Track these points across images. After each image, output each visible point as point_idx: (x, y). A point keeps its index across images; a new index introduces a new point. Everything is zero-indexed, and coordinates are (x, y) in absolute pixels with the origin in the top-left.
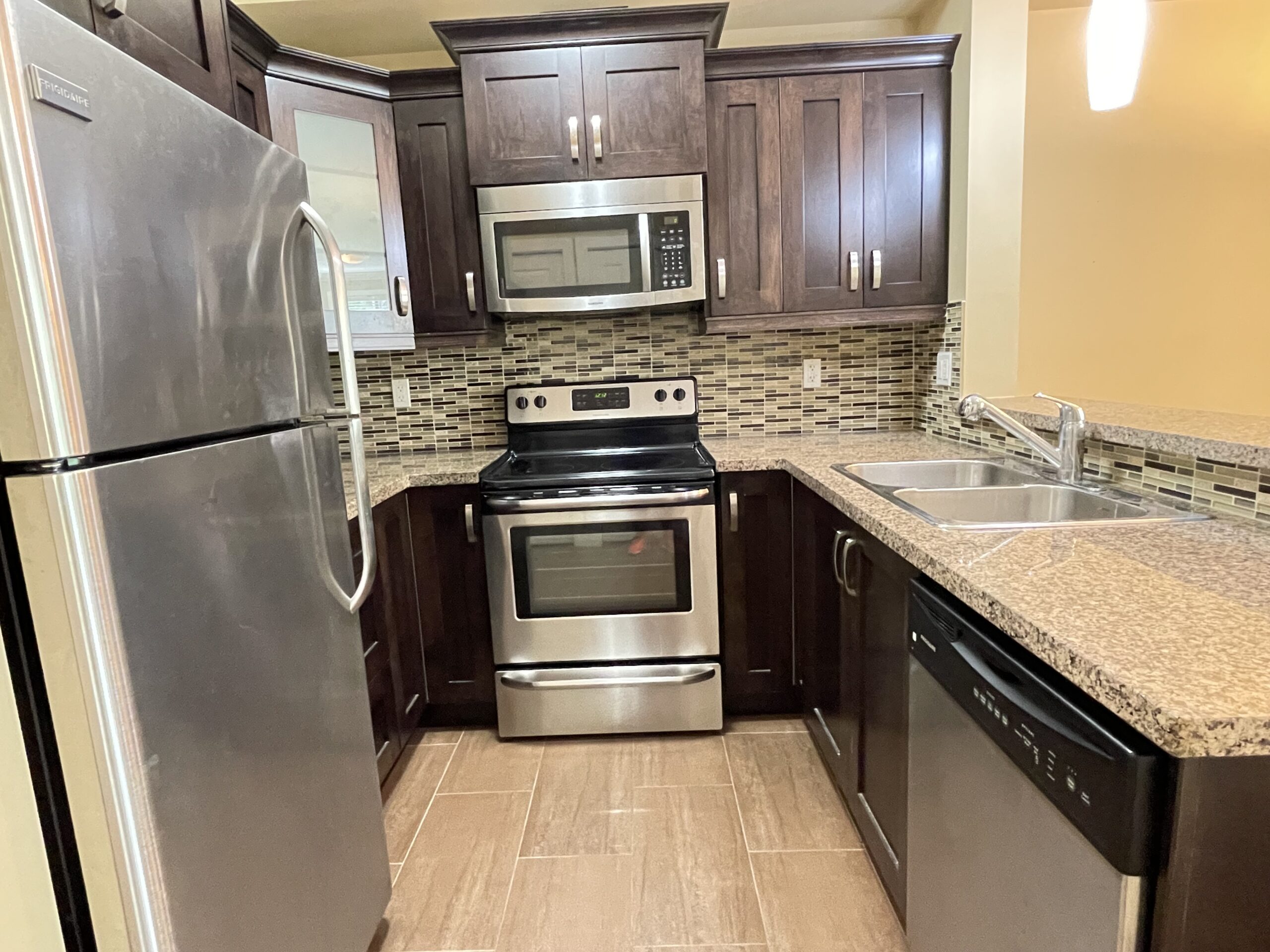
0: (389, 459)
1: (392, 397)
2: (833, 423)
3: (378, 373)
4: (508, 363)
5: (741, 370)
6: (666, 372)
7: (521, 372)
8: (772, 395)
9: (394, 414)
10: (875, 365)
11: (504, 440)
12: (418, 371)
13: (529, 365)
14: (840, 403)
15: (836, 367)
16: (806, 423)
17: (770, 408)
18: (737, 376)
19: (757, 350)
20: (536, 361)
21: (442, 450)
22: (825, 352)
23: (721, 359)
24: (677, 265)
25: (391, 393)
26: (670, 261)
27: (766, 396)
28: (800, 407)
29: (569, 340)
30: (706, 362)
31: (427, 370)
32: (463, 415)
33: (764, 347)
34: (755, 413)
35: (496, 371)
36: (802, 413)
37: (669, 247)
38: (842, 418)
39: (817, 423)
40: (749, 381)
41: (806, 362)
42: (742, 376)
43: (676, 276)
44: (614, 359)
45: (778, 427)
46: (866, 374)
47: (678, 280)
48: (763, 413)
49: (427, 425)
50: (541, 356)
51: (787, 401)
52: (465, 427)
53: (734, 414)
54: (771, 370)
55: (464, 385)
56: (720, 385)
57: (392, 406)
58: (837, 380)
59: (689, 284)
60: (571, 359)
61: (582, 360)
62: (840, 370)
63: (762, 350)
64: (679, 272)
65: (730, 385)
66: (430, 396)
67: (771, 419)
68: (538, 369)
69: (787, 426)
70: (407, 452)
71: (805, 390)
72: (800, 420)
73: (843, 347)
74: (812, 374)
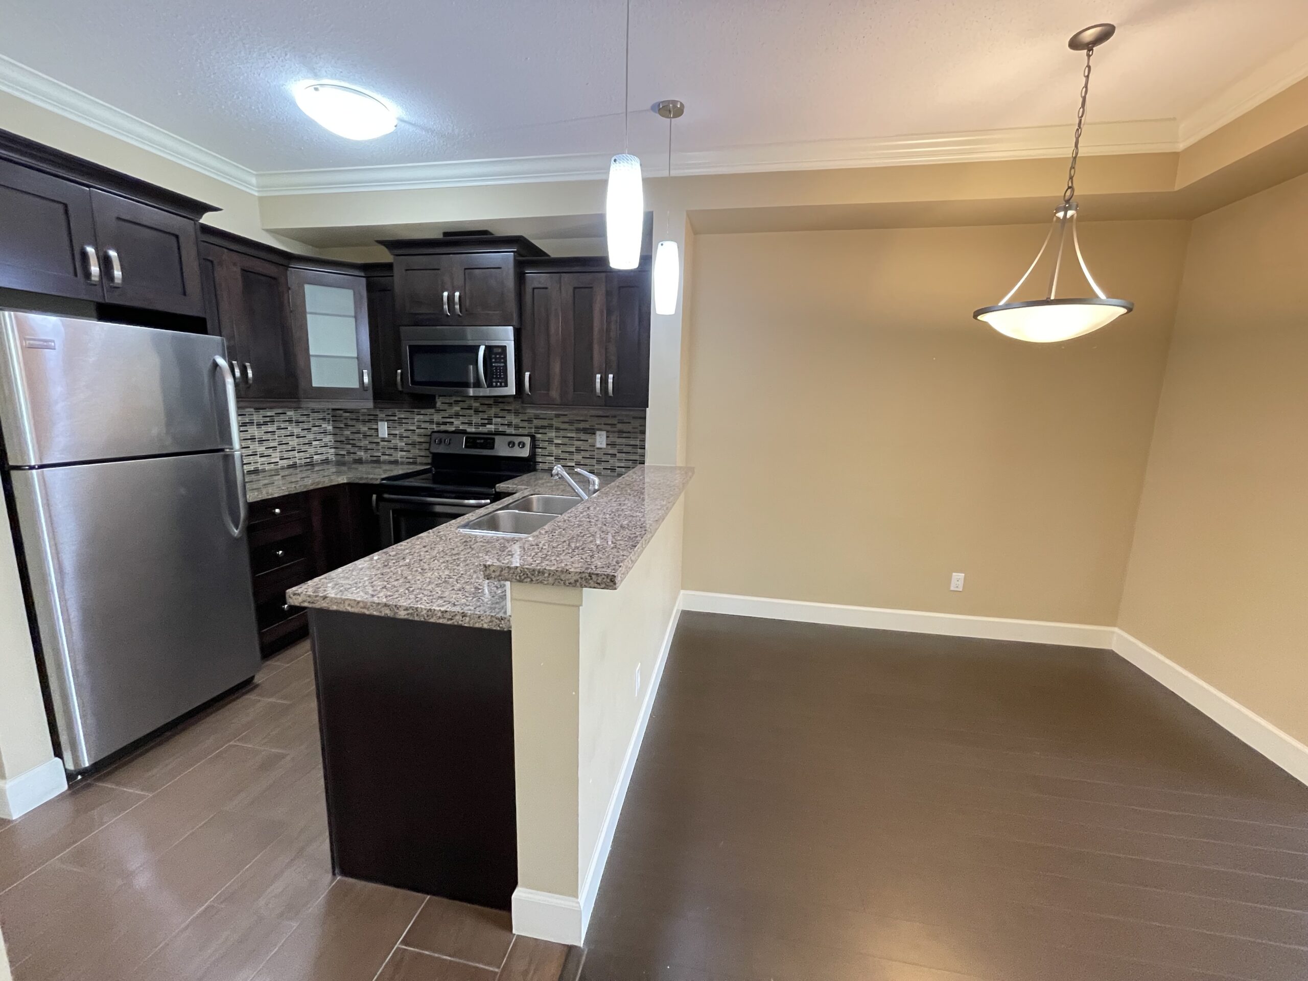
0: (375, 465)
1: (378, 431)
2: (612, 470)
3: (372, 417)
4: (437, 418)
5: (562, 433)
6: (521, 431)
7: (445, 423)
8: (579, 450)
9: (379, 440)
11: (429, 460)
12: (392, 418)
13: (448, 420)
14: (617, 458)
15: (615, 437)
16: (598, 468)
17: (577, 457)
18: (560, 437)
19: (571, 423)
20: (452, 418)
21: (402, 463)
22: (608, 428)
23: (550, 427)
24: (500, 375)
25: (377, 429)
27: (576, 450)
28: (594, 458)
29: (470, 408)
30: (543, 427)
31: (396, 418)
32: (413, 444)
33: (575, 422)
34: (569, 459)
35: (431, 422)
36: (595, 462)
37: (496, 365)
38: (618, 467)
39: (604, 469)
40: (566, 441)
41: (598, 433)
42: (563, 437)
43: (500, 380)
44: (493, 421)
46: (632, 443)
47: (500, 383)
48: (573, 460)
49: (396, 449)
50: (455, 415)
51: (587, 454)
52: (415, 452)
53: (558, 459)
54: (579, 435)
55: (414, 428)
56: (550, 441)
57: (378, 436)
58: (616, 445)
59: (506, 385)
60: (469, 418)
61: (476, 419)
62: (616, 439)
63: (574, 423)
64: (501, 378)
65: (556, 441)
66: (397, 432)
67: (578, 464)
68: (453, 422)
70: (385, 462)
71: (598, 448)
72: (594, 466)
73: (620, 426)
74: (601, 440)
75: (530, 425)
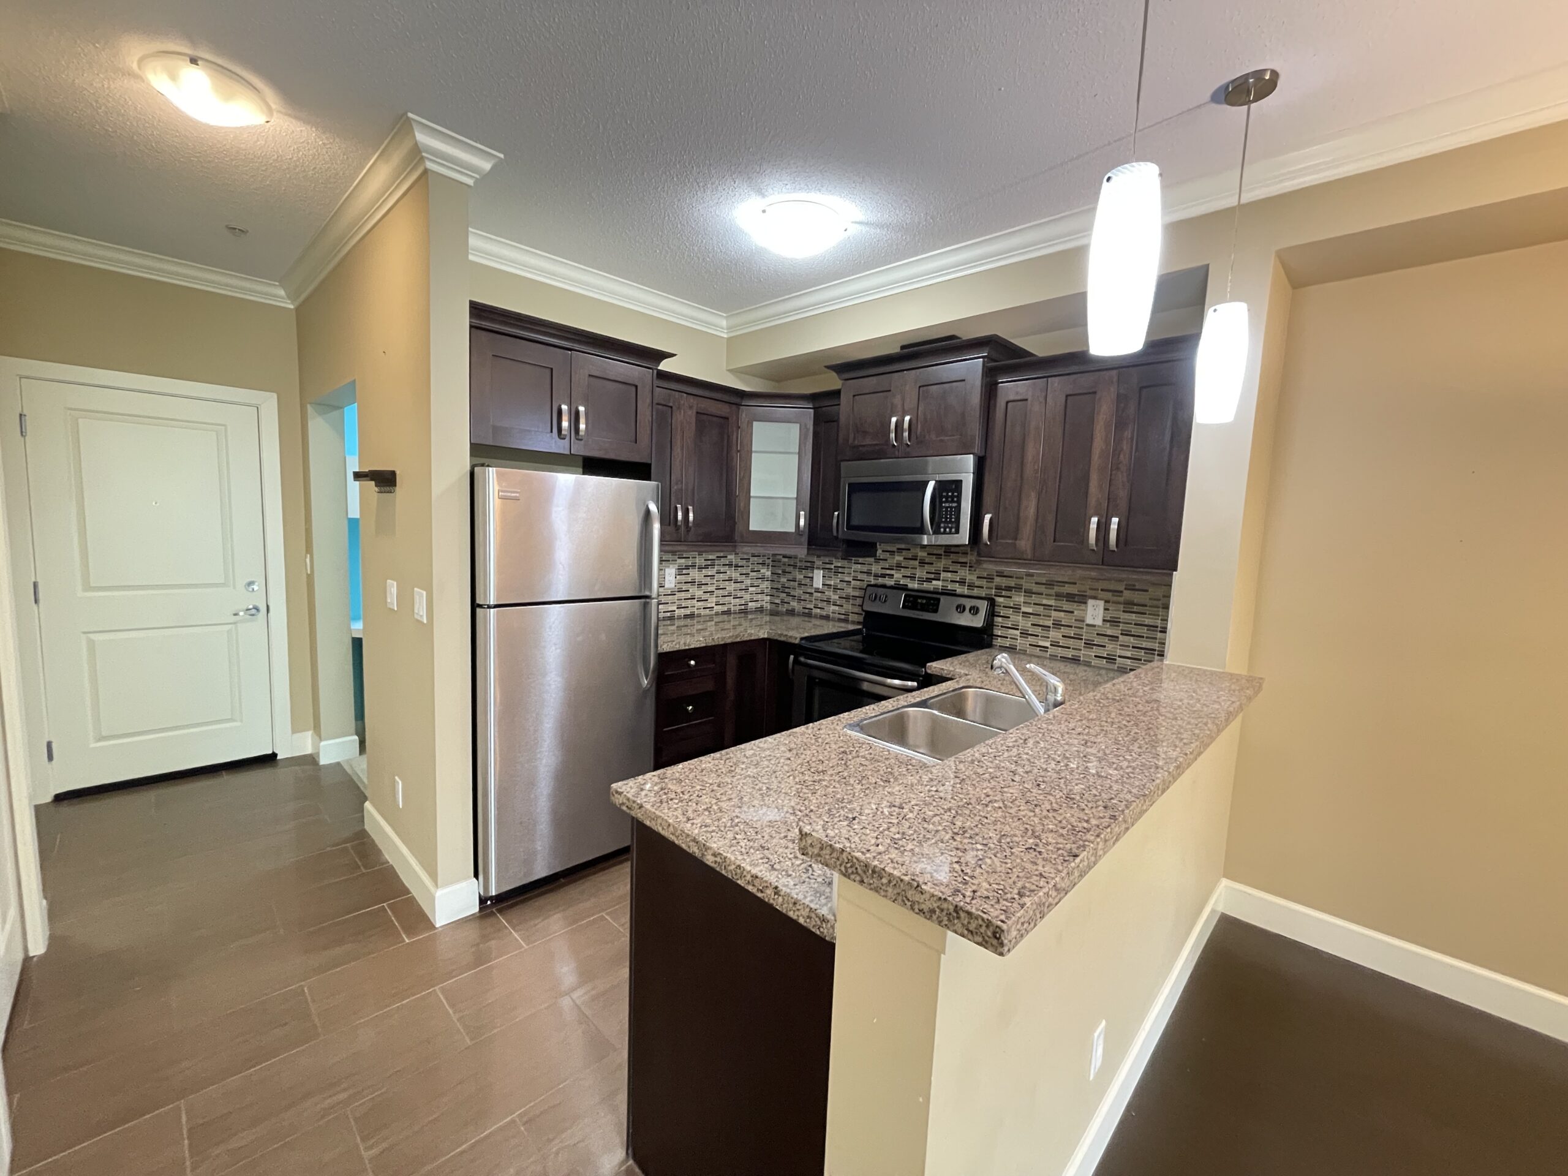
0: (806, 619)
1: (813, 581)
2: (1111, 659)
3: (809, 564)
4: (876, 568)
5: (1034, 599)
6: (976, 592)
7: (883, 576)
8: (1057, 625)
9: (813, 591)
11: (861, 619)
12: (828, 566)
13: (888, 572)
14: (1119, 643)
15: (1119, 610)
16: (1084, 654)
17: (1055, 634)
18: (1030, 603)
19: (1050, 584)
20: (893, 569)
21: (833, 620)
22: (1109, 595)
23: (1018, 588)
24: (951, 518)
25: (812, 578)
26: (946, 514)
27: (1053, 624)
28: (1082, 639)
29: (914, 558)
31: (832, 567)
32: (847, 598)
33: (1056, 584)
34: (1041, 637)
35: (869, 573)
37: (947, 505)
39: (1096, 656)
40: (1040, 609)
41: (1091, 602)
44: (942, 575)
47: (951, 529)
49: (828, 601)
50: (897, 567)
51: (1072, 632)
52: (848, 607)
53: (1025, 634)
54: (1059, 604)
55: (850, 579)
56: (1016, 608)
57: (812, 585)
58: (1119, 622)
59: (957, 532)
60: (913, 571)
61: (920, 573)
63: (1053, 585)
64: (951, 522)
66: (832, 583)
67: (1055, 644)
68: (893, 575)
70: (816, 617)
71: (1088, 625)
72: (1081, 650)
73: (1127, 594)
74: (1094, 613)
75: (990, 585)
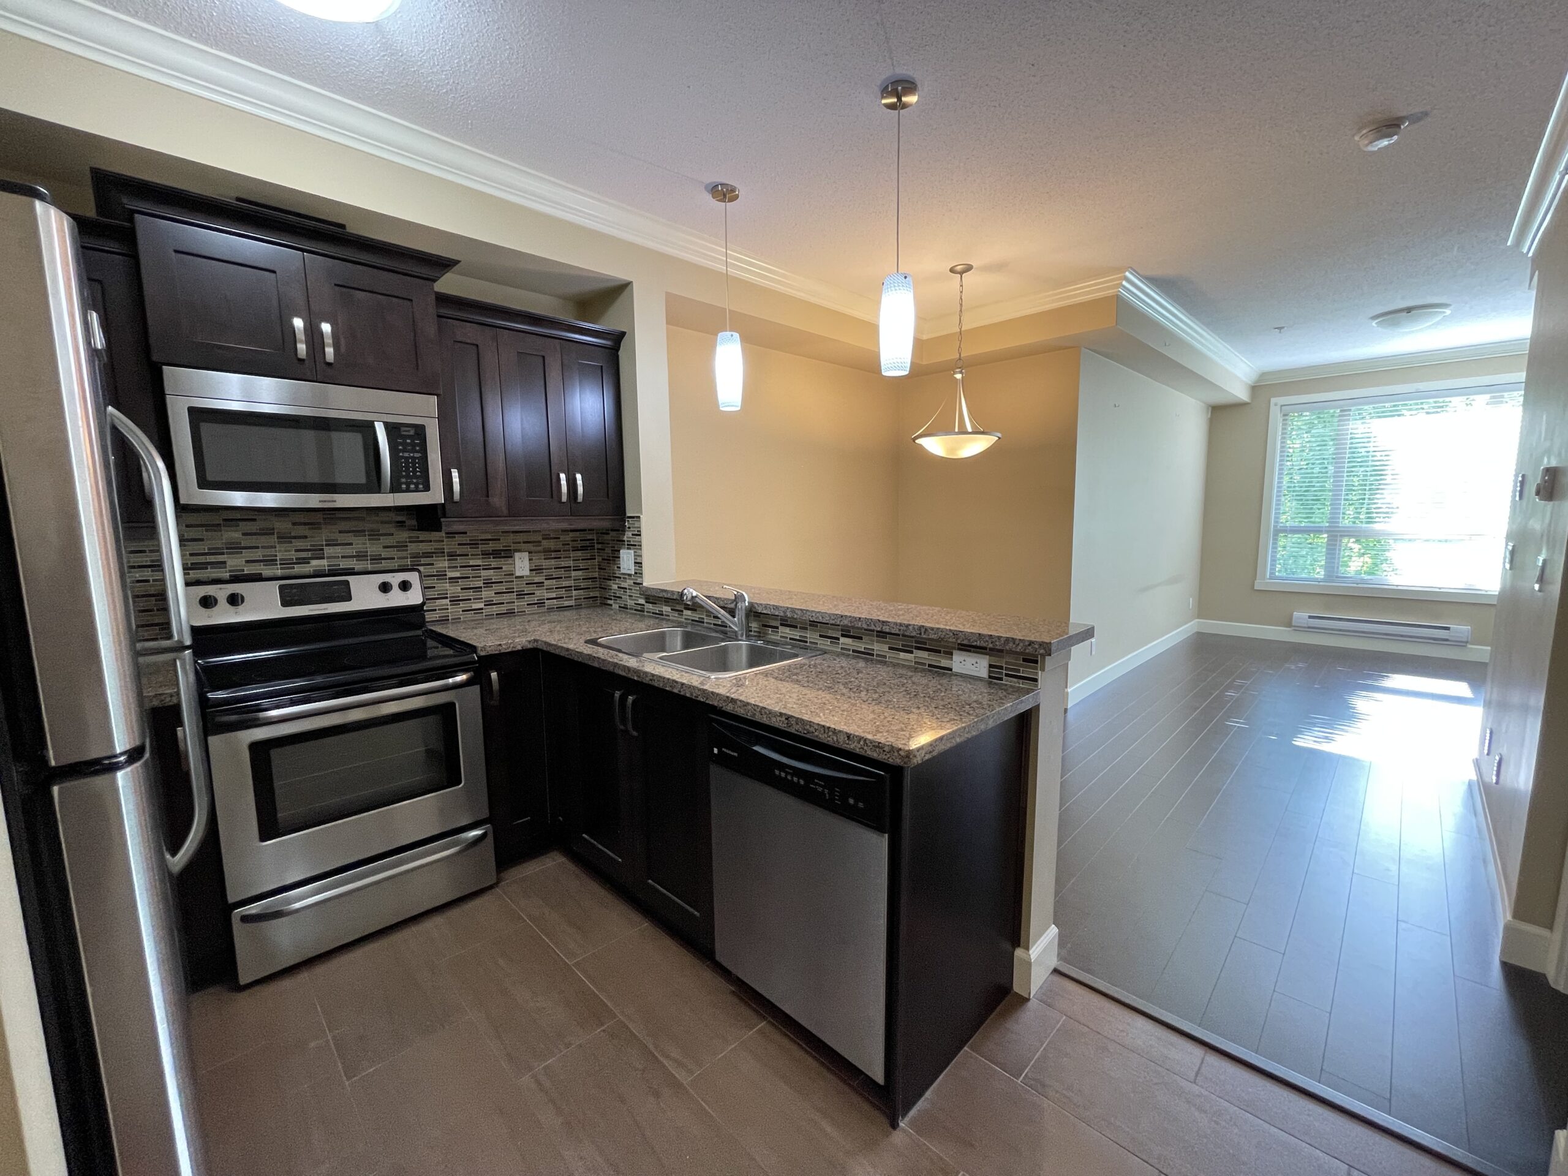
2: (540, 604)
8: (488, 583)
10: (570, 557)
14: (545, 587)
15: (540, 559)
16: (518, 605)
17: (487, 594)
18: (457, 567)
22: (531, 547)
23: (440, 552)
24: (414, 471)
26: (407, 468)
27: (484, 583)
28: (513, 592)
30: (427, 555)
33: (480, 542)
34: (474, 599)
36: (515, 597)
37: (406, 455)
38: (548, 599)
39: (528, 605)
41: (517, 555)
42: (461, 567)
43: (415, 481)
44: (324, 551)
45: (495, 609)
46: (563, 564)
47: (417, 485)
48: (482, 598)
53: (455, 601)
54: (487, 562)
56: (441, 576)
58: (542, 569)
59: (427, 488)
60: (269, 552)
62: (543, 561)
63: (478, 544)
64: (417, 477)
65: (450, 574)
67: (489, 604)
69: (503, 609)
71: (517, 577)
72: (514, 602)
73: (545, 543)
74: (522, 565)
